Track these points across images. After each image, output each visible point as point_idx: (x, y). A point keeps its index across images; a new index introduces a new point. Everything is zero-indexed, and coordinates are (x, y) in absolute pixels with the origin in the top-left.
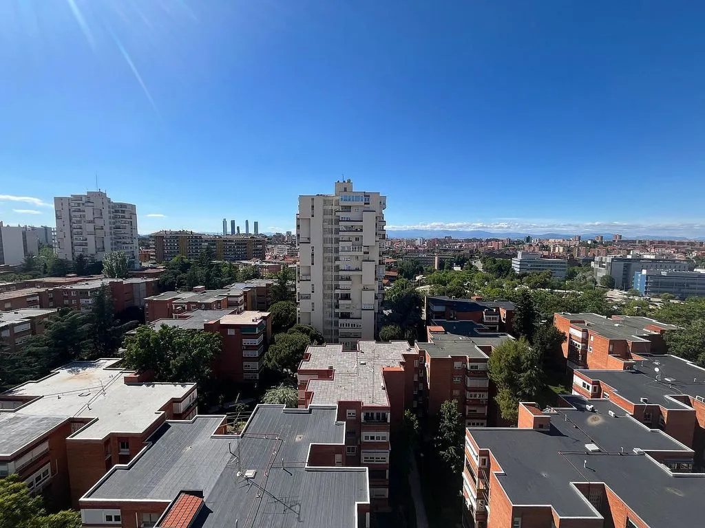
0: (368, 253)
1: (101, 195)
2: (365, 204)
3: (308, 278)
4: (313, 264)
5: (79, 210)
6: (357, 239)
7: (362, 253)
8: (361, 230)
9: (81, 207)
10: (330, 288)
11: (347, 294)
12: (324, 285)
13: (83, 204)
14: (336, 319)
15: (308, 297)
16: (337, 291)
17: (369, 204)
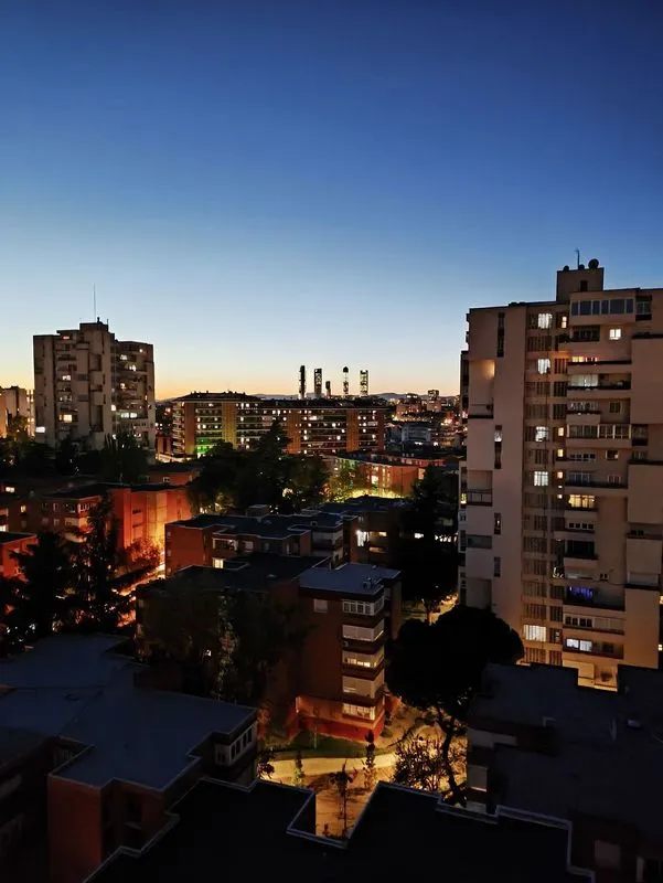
0: (643, 442)
1: (100, 327)
2: (639, 318)
3: (486, 498)
4: (498, 466)
5: (68, 358)
6: (614, 407)
7: (627, 443)
8: (627, 386)
9: (72, 353)
10: (540, 524)
11: (586, 543)
12: (526, 517)
13: (74, 346)
14: (559, 603)
15: (485, 542)
16: (559, 536)
17: (648, 317)
